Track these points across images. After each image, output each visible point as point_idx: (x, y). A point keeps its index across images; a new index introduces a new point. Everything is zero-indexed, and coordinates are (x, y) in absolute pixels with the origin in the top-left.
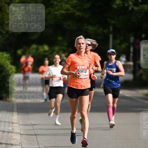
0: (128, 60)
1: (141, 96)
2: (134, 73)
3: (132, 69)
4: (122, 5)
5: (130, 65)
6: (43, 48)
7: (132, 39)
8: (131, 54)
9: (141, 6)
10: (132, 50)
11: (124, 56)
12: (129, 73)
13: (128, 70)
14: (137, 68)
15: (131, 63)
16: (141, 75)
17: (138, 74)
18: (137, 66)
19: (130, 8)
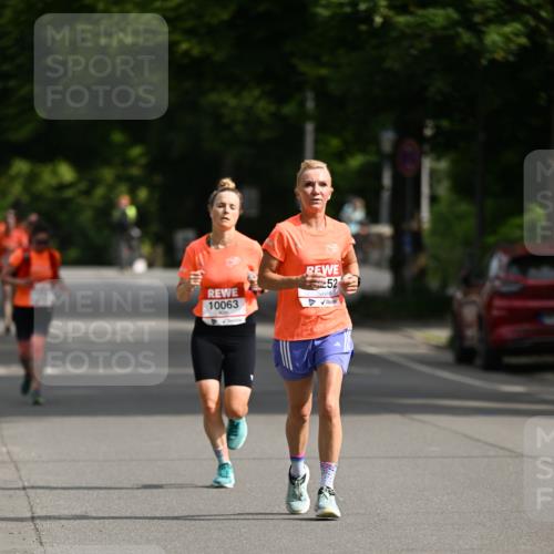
0: (373, 216)
1: (422, 350)
2: (396, 265)
3: (388, 251)
4: (348, 10)
5: (380, 237)
6: (55, 173)
7: (387, 139)
8: (386, 196)
9: (420, 12)
10: (387, 180)
11: (359, 203)
12: (378, 265)
13: (375, 255)
14: (408, 249)
15: (385, 230)
16: (423, 273)
17: (410, 271)
18: (407, 239)
19: (378, 20)
